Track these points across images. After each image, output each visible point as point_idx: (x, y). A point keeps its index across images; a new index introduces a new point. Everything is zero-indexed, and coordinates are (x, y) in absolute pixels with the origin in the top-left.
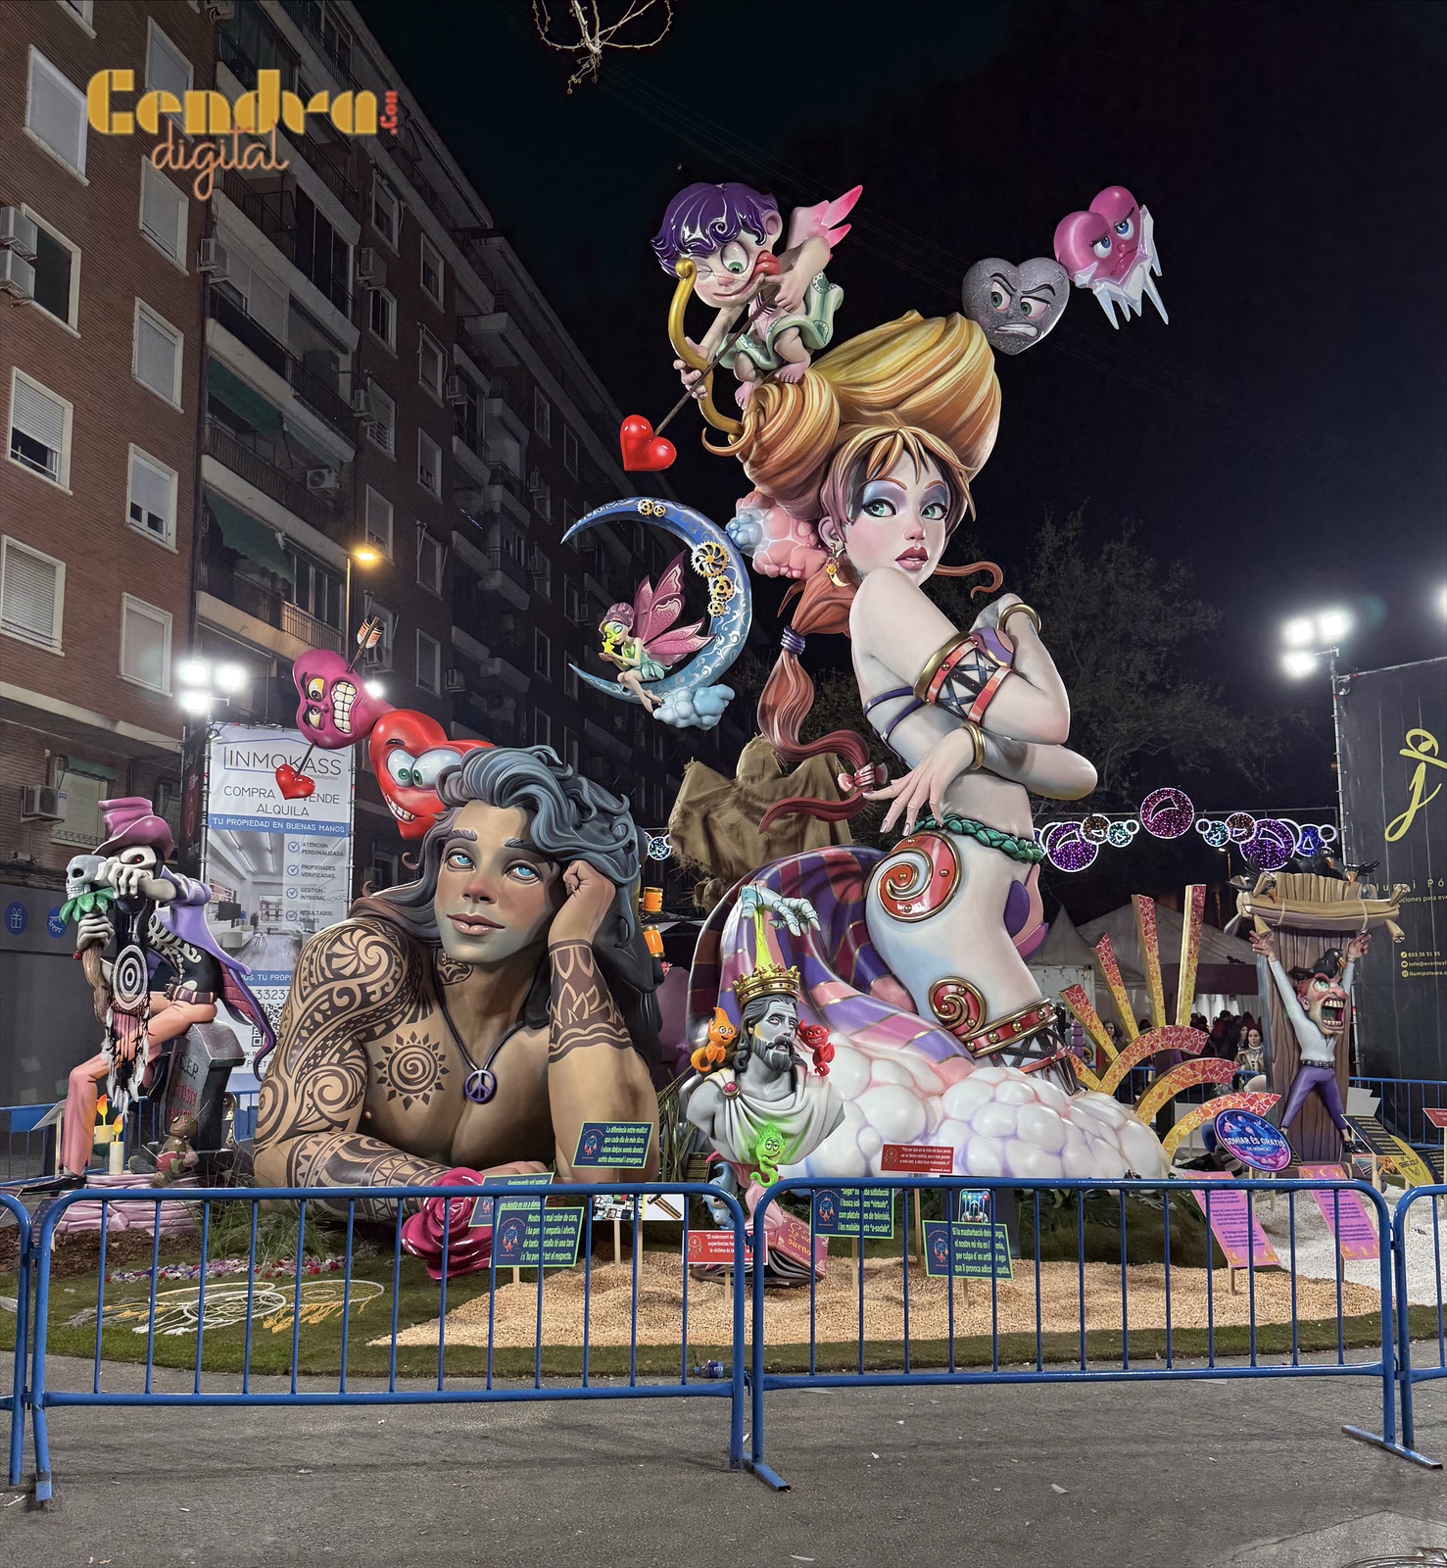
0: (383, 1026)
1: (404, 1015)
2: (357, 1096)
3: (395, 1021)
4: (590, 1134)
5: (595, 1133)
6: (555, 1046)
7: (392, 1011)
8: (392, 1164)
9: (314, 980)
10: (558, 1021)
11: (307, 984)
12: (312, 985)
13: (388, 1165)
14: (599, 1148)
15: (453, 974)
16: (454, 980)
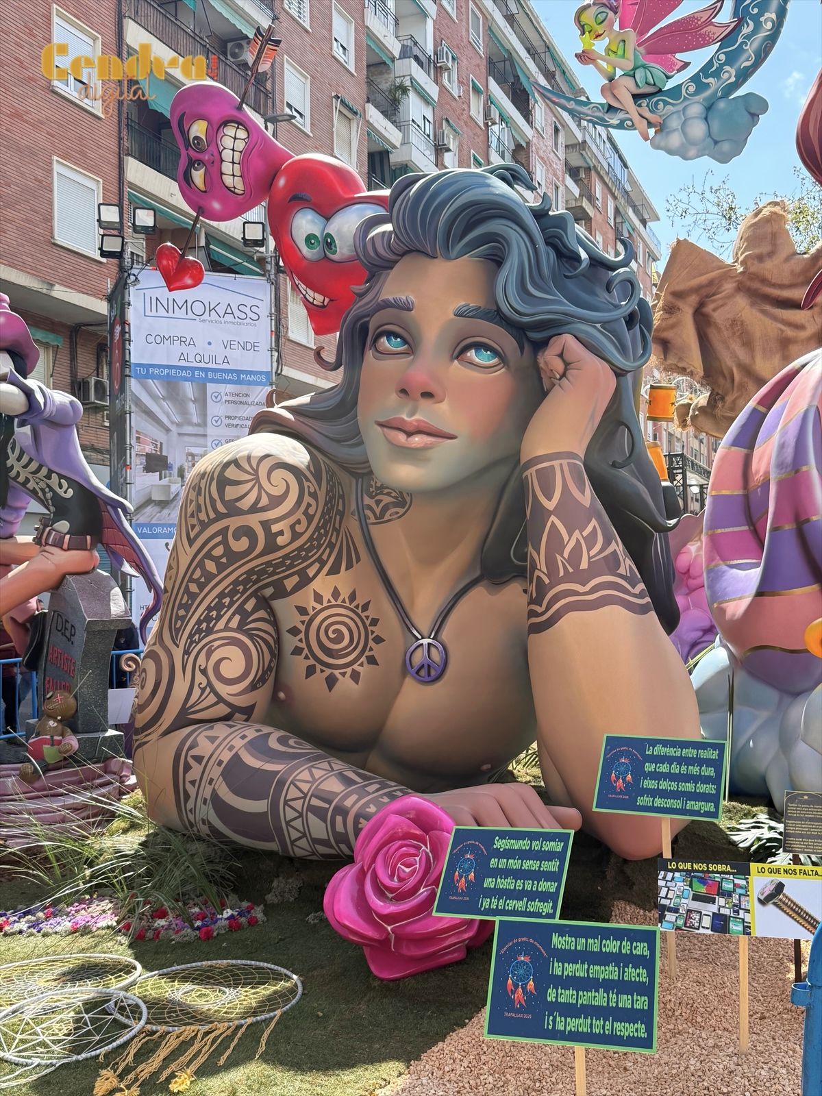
0: (296, 579)
1: (323, 564)
2: (264, 673)
3: (311, 572)
4: (617, 757)
5: (627, 754)
6: (539, 610)
7: (306, 558)
8: (312, 775)
9: (203, 516)
10: (542, 571)
11: (194, 521)
12: (201, 522)
13: (305, 775)
14: (636, 780)
15: (385, 509)
16: (387, 517)
